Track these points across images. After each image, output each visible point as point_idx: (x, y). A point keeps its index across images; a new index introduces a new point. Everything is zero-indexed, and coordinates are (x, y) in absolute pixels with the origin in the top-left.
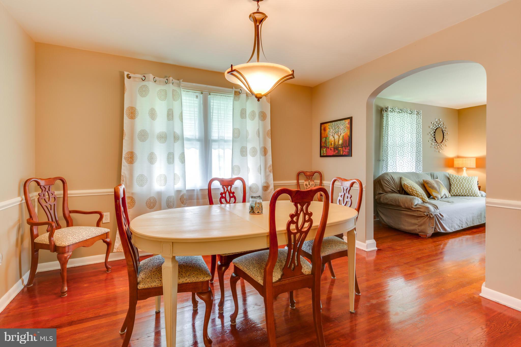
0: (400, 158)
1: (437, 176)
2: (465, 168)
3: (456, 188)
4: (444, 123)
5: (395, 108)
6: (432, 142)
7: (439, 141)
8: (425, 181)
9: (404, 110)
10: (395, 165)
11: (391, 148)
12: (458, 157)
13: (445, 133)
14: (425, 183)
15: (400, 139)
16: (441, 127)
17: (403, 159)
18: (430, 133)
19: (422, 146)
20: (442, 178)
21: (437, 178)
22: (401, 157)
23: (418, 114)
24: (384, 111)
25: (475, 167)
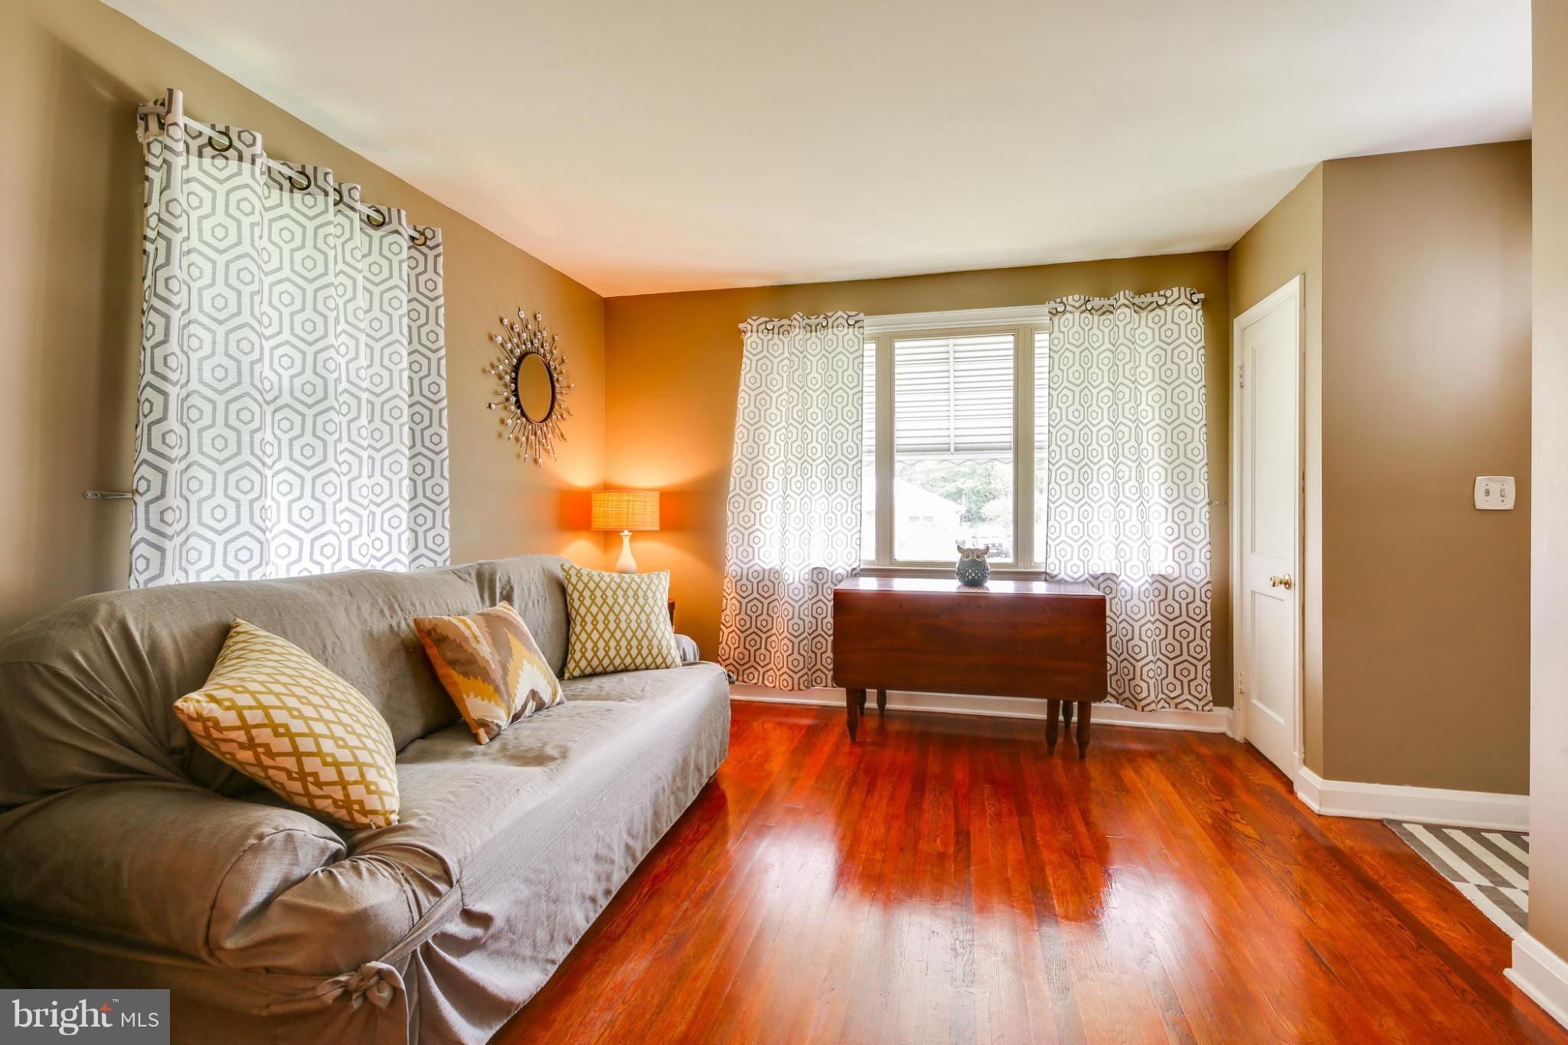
0: (299, 481)
1: (509, 582)
2: (626, 532)
3: (589, 636)
4: (557, 338)
5: (246, 136)
6: (504, 414)
7: (537, 413)
8: (428, 626)
9: (320, 177)
10: (245, 525)
11: (221, 407)
12: (607, 488)
13: (558, 380)
14: (428, 642)
15: (298, 357)
16: (542, 351)
17: (318, 490)
18: (493, 366)
19: (445, 424)
20: (533, 589)
21: (508, 598)
22: (308, 476)
23: (424, 244)
24: (153, 125)
25: (657, 528)
